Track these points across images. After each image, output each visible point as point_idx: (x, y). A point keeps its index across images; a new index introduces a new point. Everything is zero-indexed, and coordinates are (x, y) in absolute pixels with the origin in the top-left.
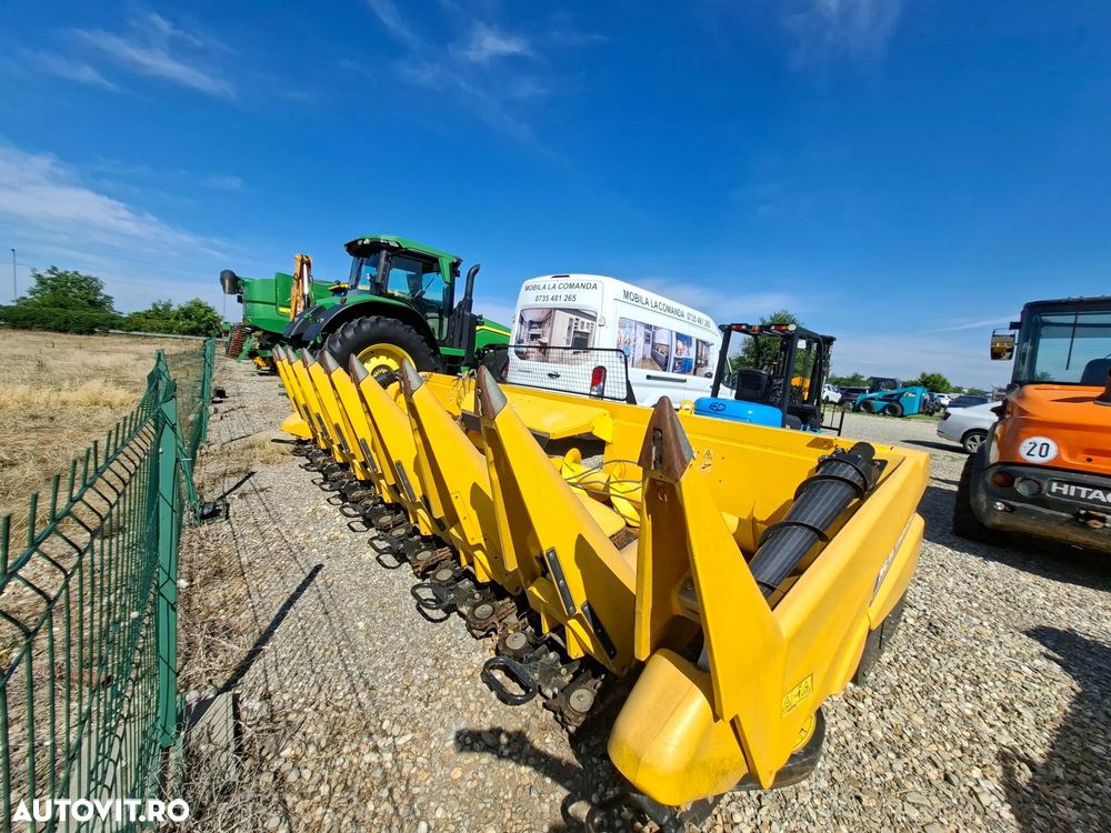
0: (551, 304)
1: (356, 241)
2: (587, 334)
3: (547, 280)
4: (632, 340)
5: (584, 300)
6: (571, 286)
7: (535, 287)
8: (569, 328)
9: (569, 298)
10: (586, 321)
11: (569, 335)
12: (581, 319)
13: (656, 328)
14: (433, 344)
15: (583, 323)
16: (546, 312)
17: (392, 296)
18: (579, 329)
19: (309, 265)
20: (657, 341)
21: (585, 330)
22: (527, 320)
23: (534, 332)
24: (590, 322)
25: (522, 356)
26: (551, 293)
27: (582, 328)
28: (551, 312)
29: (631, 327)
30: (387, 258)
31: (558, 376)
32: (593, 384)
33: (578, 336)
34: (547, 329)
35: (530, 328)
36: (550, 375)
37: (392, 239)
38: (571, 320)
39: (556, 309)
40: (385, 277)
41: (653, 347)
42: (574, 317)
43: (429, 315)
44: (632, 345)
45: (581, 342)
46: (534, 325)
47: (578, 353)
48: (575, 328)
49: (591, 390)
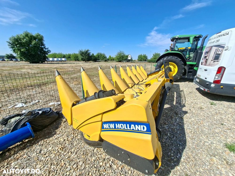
0: (212, 45)
2: (220, 54)
5: (222, 41)
6: (219, 36)
8: (215, 53)
9: (217, 41)
11: (214, 55)
12: (220, 49)
14: (184, 61)
15: (219, 50)
18: (218, 53)
21: (220, 53)
23: (206, 55)
24: (222, 49)
25: (202, 64)
27: (219, 52)
31: (207, 70)
32: (217, 73)
33: (217, 55)
34: (209, 54)
36: (205, 70)
38: (216, 49)
42: (217, 48)
45: (217, 57)
46: (206, 53)
47: (215, 62)
48: (217, 52)
49: (216, 76)
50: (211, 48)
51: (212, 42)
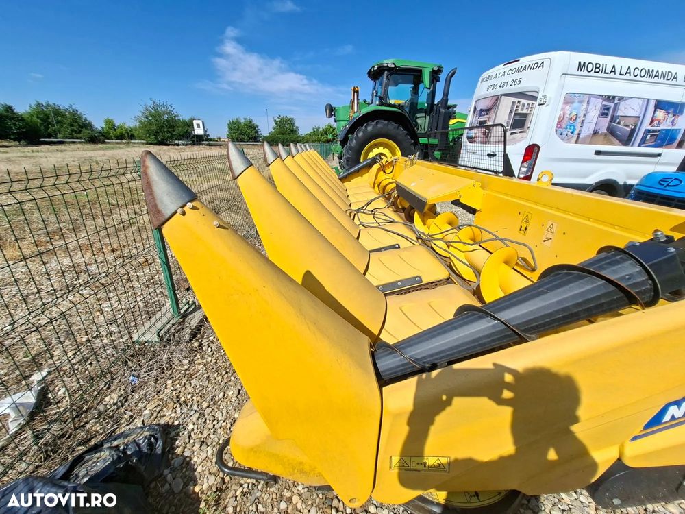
0: (499, 91)
1: (371, 69)
2: (526, 115)
3: (500, 69)
4: (581, 115)
5: (529, 81)
6: (519, 70)
7: (489, 78)
8: (511, 112)
9: (515, 82)
10: (527, 102)
11: (509, 118)
12: (523, 101)
13: (621, 98)
14: (415, 137)
15: (524, 105)
16: (494, 98)
17: (390, 105)
18: (520, 111)
19: (358, 92)
20: (619, 113)
21: (525, 111)
22: (478, 109)
23: (482, 119)
24: (530, 102)
25: (471, 140)
26: (499, 81)
27: (522, 109)
28: (498, 98)
29: (581, 102)
30: (387, 77)
31: (495, 155)
32: (524, 161)
33: (517, 118)
34: (492, 115)
35: (480, 116)
36: (489, 155)
37: (389, 62)
38: (514, 103)
39: (502, 95)
40: (386, 92)
41: (612, 120)
42: (516, 100)
43: (418, 115)
44: (579, 120)
45: (520, 122)
46: (483, 113)
47: (515, 133)
48: (516, 110)
49: (521, 166)
50: (497, 100)
51: (498, 86)
